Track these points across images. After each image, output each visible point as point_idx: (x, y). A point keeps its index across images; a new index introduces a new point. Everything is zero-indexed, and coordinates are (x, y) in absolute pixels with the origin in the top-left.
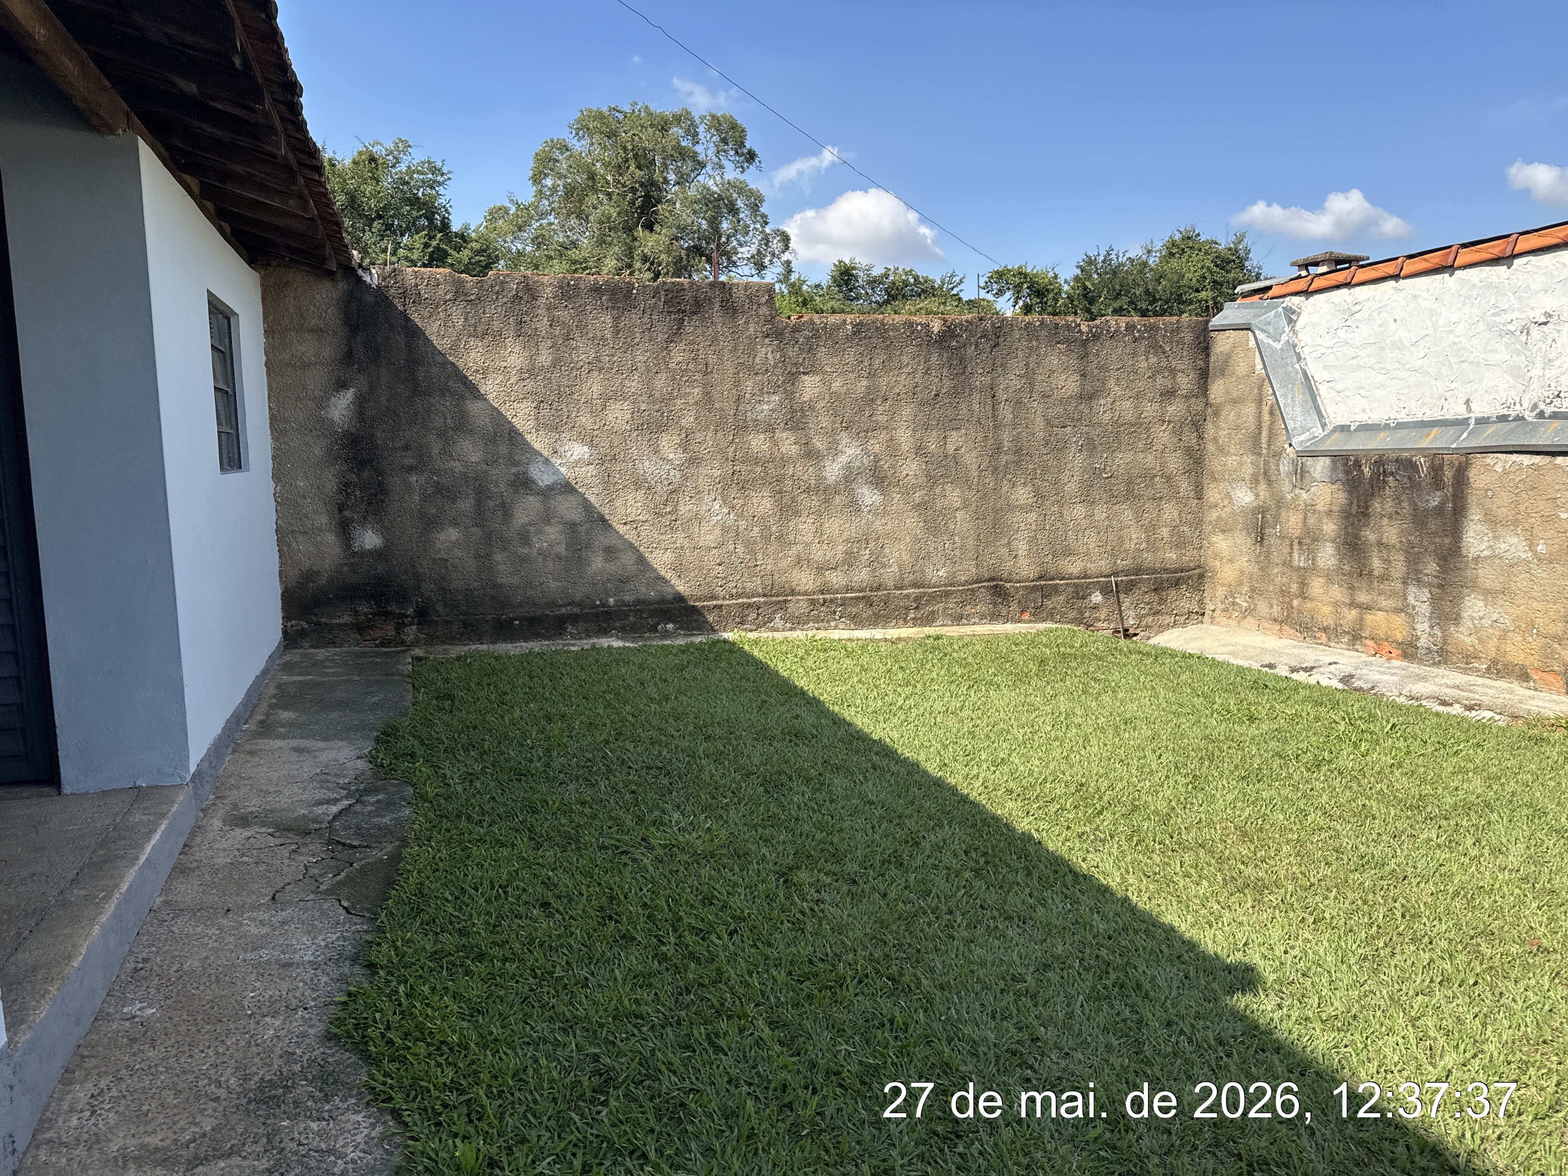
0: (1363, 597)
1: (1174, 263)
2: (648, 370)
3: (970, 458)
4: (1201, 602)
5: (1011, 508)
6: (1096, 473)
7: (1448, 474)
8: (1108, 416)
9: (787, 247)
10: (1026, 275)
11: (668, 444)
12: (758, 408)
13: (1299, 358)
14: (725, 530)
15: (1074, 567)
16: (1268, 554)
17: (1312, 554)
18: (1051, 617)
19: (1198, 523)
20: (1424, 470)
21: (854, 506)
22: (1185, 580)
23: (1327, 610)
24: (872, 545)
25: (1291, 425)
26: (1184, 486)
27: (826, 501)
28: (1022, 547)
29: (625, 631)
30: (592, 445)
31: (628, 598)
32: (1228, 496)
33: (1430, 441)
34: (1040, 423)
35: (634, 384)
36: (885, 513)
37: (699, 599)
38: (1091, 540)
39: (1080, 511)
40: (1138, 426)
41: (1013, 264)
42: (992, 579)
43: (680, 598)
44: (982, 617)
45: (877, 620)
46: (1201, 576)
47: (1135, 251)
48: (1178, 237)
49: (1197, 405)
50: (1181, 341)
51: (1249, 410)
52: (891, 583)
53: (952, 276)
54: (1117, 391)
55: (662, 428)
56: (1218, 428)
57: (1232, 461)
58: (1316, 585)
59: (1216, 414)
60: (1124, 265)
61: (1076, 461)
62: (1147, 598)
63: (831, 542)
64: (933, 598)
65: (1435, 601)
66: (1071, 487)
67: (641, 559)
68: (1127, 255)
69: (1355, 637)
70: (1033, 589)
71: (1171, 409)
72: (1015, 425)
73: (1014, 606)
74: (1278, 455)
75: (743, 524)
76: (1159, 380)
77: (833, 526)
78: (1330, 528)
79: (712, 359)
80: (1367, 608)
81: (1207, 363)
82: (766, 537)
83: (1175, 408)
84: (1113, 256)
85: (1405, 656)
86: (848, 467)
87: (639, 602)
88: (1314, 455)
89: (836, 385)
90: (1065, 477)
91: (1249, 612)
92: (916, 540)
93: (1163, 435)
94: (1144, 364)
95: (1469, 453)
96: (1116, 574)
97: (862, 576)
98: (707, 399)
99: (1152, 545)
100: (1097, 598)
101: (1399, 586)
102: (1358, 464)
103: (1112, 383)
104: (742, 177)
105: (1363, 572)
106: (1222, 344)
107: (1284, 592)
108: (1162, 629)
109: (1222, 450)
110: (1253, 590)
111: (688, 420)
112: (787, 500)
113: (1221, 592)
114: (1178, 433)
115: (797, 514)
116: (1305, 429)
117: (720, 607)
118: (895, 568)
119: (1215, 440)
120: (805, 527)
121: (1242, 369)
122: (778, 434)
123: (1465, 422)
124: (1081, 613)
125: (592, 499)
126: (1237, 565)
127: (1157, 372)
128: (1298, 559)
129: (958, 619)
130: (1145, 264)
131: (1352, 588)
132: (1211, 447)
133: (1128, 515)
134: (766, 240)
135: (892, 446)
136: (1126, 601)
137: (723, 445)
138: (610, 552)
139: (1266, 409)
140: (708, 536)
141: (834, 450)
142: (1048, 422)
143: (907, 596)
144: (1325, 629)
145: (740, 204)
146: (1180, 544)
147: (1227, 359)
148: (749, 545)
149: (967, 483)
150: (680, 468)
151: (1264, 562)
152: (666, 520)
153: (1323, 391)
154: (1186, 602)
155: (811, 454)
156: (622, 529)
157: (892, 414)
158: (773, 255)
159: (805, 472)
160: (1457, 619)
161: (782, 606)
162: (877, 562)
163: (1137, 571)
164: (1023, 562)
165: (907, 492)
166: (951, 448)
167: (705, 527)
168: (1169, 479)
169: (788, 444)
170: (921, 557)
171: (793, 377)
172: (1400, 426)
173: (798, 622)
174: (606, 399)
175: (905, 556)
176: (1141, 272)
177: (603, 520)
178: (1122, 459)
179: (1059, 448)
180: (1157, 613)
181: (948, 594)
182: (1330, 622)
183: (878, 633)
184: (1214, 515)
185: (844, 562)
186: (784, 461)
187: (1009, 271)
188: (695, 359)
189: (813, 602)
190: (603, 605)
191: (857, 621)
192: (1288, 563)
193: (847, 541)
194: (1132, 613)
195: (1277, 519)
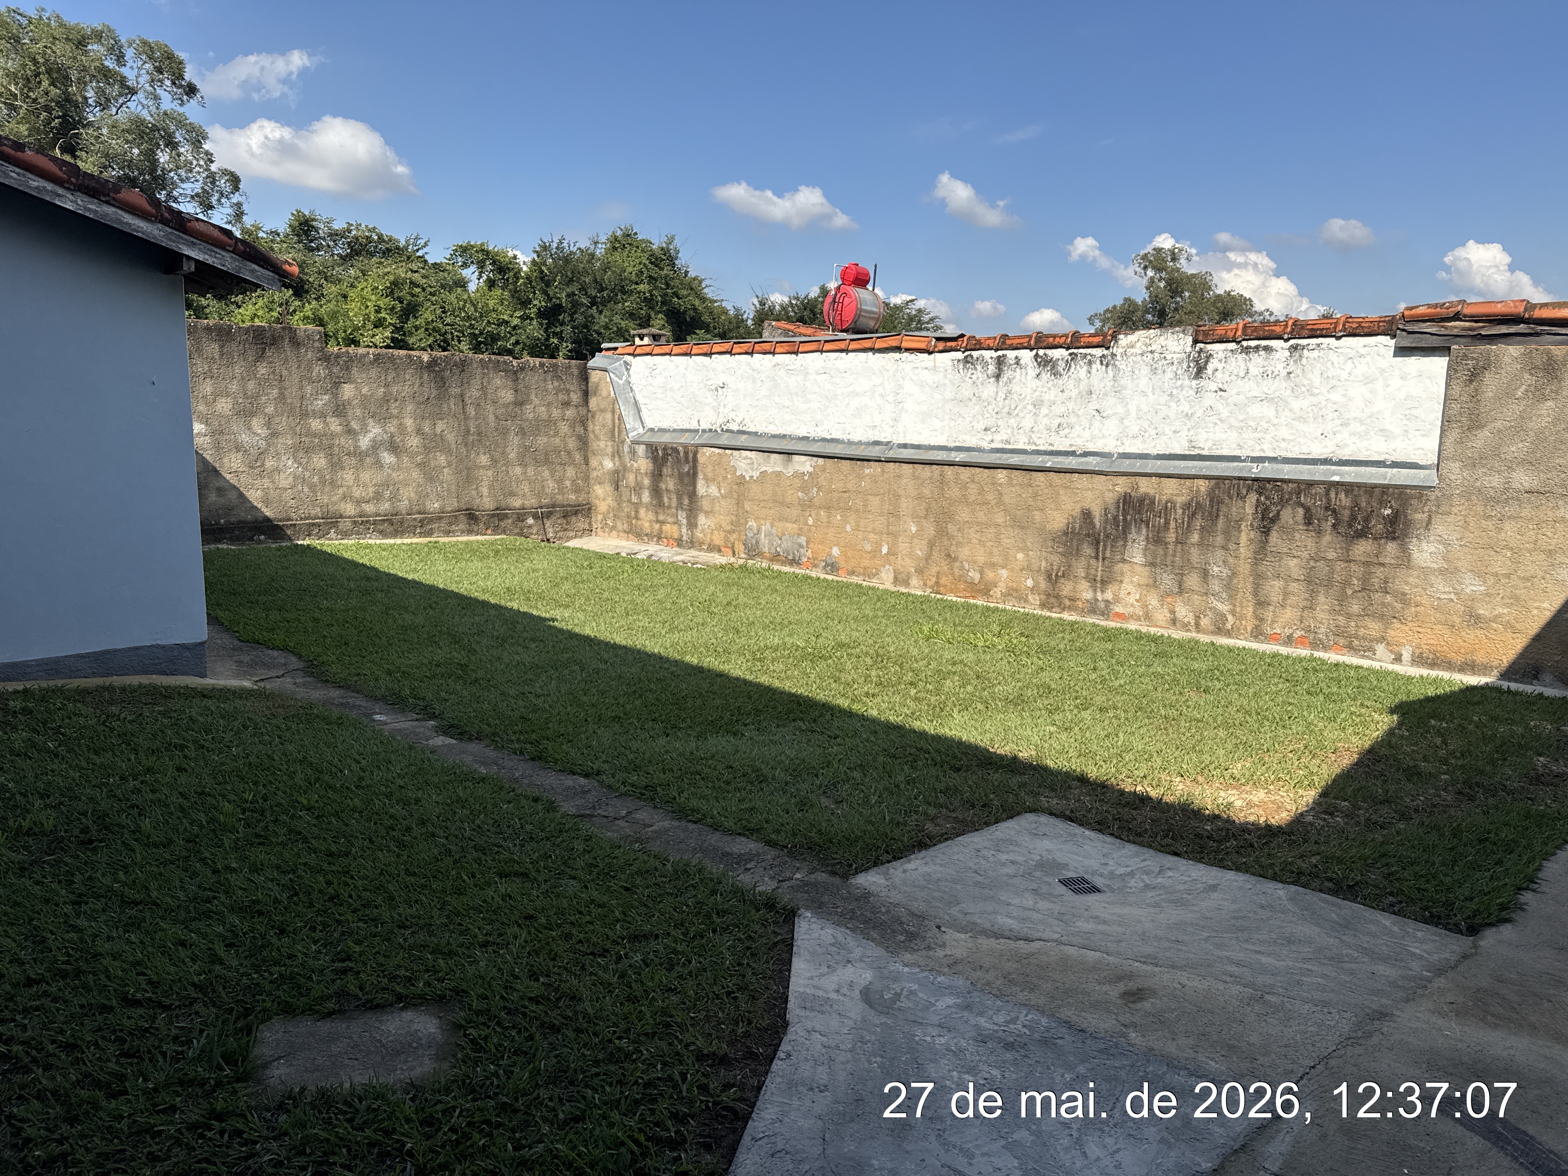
0: (661, 518)
1: (617, 256)
2: (243, 378)
3: (450, 437)
4: (590, 524)
5: (479, 467)
6: (527, 448)
7: (691, 456)
8: (532, 415)
9: (236, 188)
10: (487, 253)
11: (257, 424)
12: (315, 403)
13: (632, 390)
14: (296, 478)
15: (517, 503)
16: (621, 496)
17: (639, 496)
18: (504, 532)
19: (587, 478)
20: (682, 454)
21: (379, 464)
22: (581, 511)
23: (647, 524)
24: (391, 488)
25: (628, 427)
26: (578, 457)
27: (361, 460)
28: (485, 491)
29: (232, 540)
30: (207, 423)
31: (233, 519)
32: (601, 464)
33: (685, 439)
34: (492, 418)
35: (234, 387)
36: (399, 468)
37: (280, 521)
38: (526, 488)
39: (518, 470)
40: (550, 422)
41: (476, 241)
42: (467, 510)
43: (267, 520)
44: (463, 532)
45: (396, 534)
46: (590, 509)
47: (584, 243)
48: (619, 233)
49: (583, 411)
50: (572, 374)
51: (609, 416)
52: (404, 512)
53: (417, 238)
54: (536, 401)
55: (252, 414)
56: (594, 425)
57: (602, 444)
58: (642, 512)
59: (593, 416)
60: (575, 254)
61: (515, 440)
62: (559, 521)
63: (365, 486)
64: (431, 521)
65: (688, 518)
66: (512, 455)
67: (241, 495)
68: (577, 245)
69: (659, 537)
70: (493, 516)
71: (568, 413)
72: (477, 419)
73: (481, 525)
74: (623, 442)
75: (307, 474)
76: (561, 396)
77: (365, 476)
78: (647, 482)
79: (285, 373)
80: (663, 523)
81: (587, 386)
82: (323, 481)
83: (570, 413)
84: (565, 244)
85: (679, 545)
86: (374, 440)
87: (240, 522)
88: (638, 443)
89: (365, 390)
90: (508, 450)
91: (613, 528)
92: (419, 485)
93: (564, 428)
94: (551, 386)
95: (697, 446)
96: (541, 507)
97: (385, 506)
98: (282, 397)
99: (561, 491)
100: (530, 521)
101: (674, 510)
102: (656, 450)
103: (533, 397)
104: (181, 110)
105: (661, 505)
106: (595, 376)
107: (629, 516)
108: (569, 539)
109: (597, 438)
110: (615, 516)
111: (270, 409)
112: (335, 459)
113: (600, 517)
114: (573, 427)
115: (343, 468)
116: (635, 429)
117: (295, 525)
118: (406, 502)
119: (593, 432)
120: (348, 476)
121: (604, 393)
122: (328, 419)
123: (697, 431)
124: (522, 530)
125: (208, 458)
126: (607, 502)
127: (558, 391)
128: (634, 499)
129: (447, 533)
130: (593, 255)
131: (657, 513)
132: (591, 436)
133: (546, 474)
134: (212, 178)
135: (401, 427)
136: (548, 524)
137: (293, 424)
138: (220, 491)
139: (616, 417)
140: (284, 481)
141: (365, 430)
142: (497, 417)
143: (415, 519)
144: (647, 535)
145: (178, 137)
146: (577, 490)
147: (597, 386)
148: (312, 487)
149: (449, 452)
150: (265, 439)
151: (619, 500)
152: (257, 471)
153: (643, 408)
154: (581, 523)
155: (349, 431)
156: (228, 477)
157: (401, 409)
158: (222, 194)
159: (346, 443)
160: (696, 526)
161: (335, 524)
162: (393, 498)
163: (553, 506)
164: (486, 500)
165: (412, 455)
166: (438, 430)
167: (283, 476)
168: (569, 453)
169: (335, 425)
170: (422, 496)
171: (337, 385)
172: (675, 430)
173: (345, 535)
174: (216, 395)
175: (412, 495)
176: (589, 262)
177: (215, 470)
178: (541, 441)
179: (505, 433)
180: (566, 530)
181: (440, 518)
182: (648, 531)
183: (399, 541)
184: (595, 474)
185: (373, 498)
186: (333, 436)
187: (473, 247)
188: (273, 372)
189: (355, 522)
190: (217, 523)
191: (383, 534)
192: (629, 501)
193: (375, 485)
194: (551, 530)
195: (624, 478)
